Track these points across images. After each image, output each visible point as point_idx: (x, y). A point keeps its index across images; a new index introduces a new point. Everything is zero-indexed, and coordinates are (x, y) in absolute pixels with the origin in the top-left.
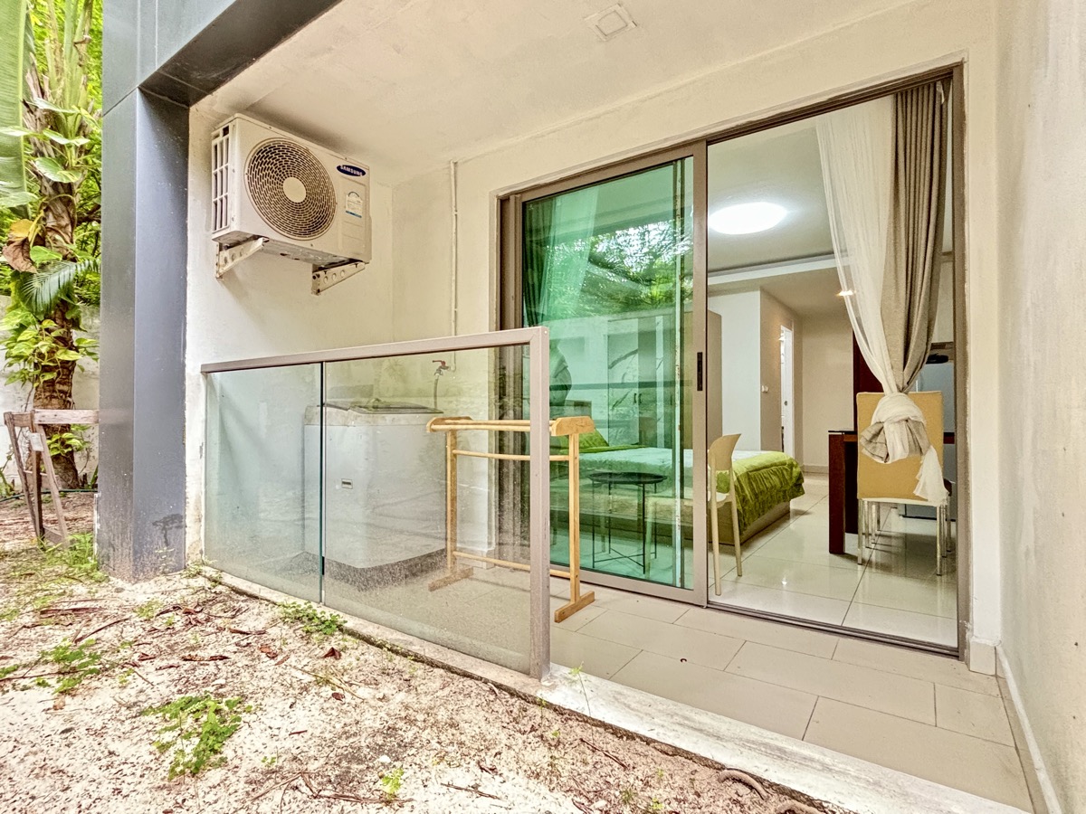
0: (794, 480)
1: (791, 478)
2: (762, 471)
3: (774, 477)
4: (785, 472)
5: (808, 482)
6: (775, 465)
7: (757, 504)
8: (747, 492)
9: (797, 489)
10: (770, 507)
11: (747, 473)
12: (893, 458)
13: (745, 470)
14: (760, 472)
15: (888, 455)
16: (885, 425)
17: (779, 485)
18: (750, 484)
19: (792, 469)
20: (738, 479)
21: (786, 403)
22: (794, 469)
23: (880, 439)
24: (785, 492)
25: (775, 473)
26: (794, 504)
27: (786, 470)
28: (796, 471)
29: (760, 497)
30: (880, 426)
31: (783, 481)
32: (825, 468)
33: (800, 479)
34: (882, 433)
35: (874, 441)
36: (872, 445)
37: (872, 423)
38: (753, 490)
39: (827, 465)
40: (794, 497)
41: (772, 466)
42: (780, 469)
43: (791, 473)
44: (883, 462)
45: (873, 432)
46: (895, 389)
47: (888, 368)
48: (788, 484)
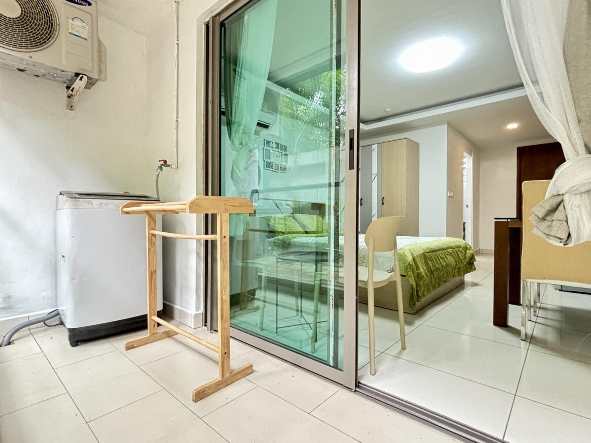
0: (467, 259)
1: (465, 258)
2: (439, 252)
3: (449, 257)
4: (459, 253)
5: (479, 260)
6: (451, 248)
7: (433, 280)
8: (421, 270)
9: (470, 265)
10: (446, 281)
11: (424, 254)
12: (578, 239)
13: (422, 252)
14: (437, 253)
15: (569, 235)
16: (566, 198)
17: (454, 263)
18: (426, 263)
19: (466, 251)
20: (414, 259)
21: (467, 206)
22: (468, 251)
23: (558, 215)
24: (459, 268)
25: (450, 254)
26: (468, 277)
27: (461, 252)
28: (469, 252)
29: (436, 273)
30: (557, 200)
31: (458, 260)
32: (492, 250)
33: (472, 258)
34: (561, 207)
35: (548, 218)
36: (546, 223)
37: (547, 195)
38: (428, 268)
39: (493, 249)
40: (467, 272)
41: (448, 248)
42: (455, 251)
43: (465, 254)
44: (561, 245)
45: (548, 207)
46: (582, 150)
47: (573, 123)
48: (462, 262)
